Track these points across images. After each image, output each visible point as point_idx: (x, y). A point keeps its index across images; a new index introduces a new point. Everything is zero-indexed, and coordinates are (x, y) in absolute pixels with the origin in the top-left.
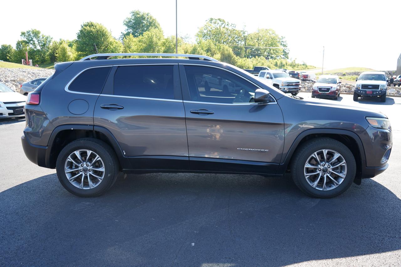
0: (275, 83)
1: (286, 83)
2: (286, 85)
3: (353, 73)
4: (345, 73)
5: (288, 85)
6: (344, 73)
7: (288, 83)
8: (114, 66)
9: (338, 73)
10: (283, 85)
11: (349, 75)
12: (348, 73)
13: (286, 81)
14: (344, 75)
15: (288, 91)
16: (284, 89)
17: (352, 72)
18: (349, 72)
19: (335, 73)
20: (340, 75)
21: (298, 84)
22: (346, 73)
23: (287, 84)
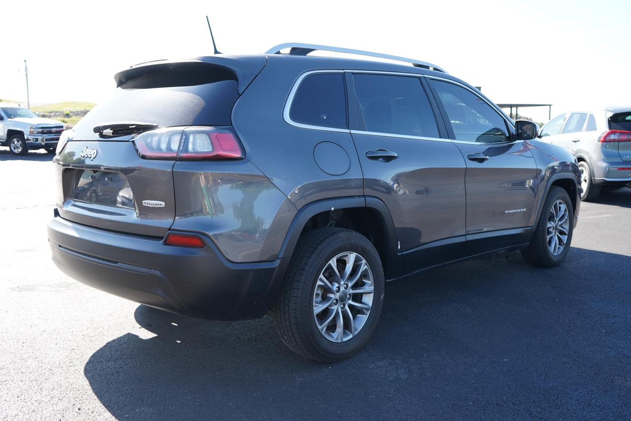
0: (11, 128)
1: (39, 128)
2: (38, 133)
3: (81, 112)
4: (69, 112)
5: (43, 133)
6: (65, 113)
7: (42, 128)
8: (345, 71)
9: (56, 112)
10: (31, 133)
11: (76, 115)
12: (74, 113)
13: (40, 124)
14: (68, 115)
15: (43, 144)
16: (37, 140)
17: (80, 110)
18: (76, 110)
19: (49, 111)
20: (59, 115)
21: (62, 129)
22: (71, 112)
23: (40, 130)
